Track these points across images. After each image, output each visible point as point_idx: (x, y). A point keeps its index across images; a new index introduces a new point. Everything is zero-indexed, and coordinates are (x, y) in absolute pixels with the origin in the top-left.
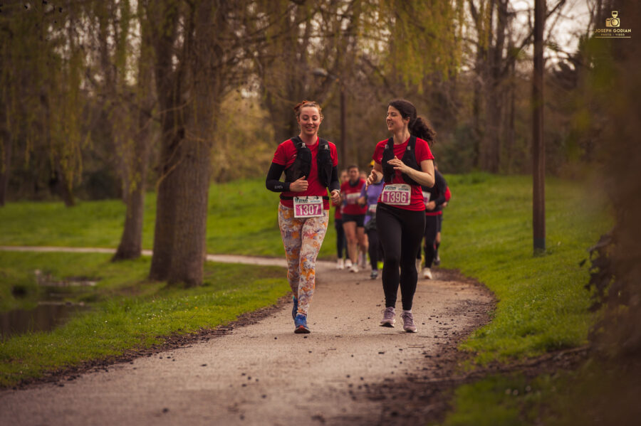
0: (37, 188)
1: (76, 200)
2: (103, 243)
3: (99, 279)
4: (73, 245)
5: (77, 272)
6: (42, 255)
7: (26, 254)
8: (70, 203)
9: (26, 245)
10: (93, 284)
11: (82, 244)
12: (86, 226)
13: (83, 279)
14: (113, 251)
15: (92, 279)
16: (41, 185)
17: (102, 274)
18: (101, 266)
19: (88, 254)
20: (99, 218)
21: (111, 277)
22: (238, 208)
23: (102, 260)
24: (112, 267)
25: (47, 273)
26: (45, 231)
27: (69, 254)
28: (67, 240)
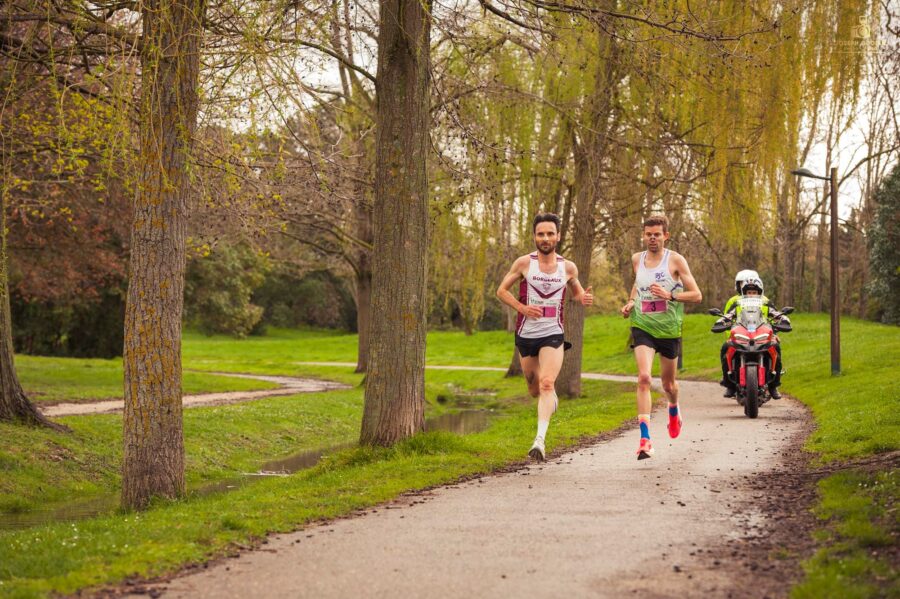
0: (443, 322)
1: (473, 331)
2: (495, 363)
3: (497, 391)
4: (474, 365)
5: (481, 386)
6: (451, 372)
7: (441, 371)
8: (469, 333)
9: (439, 365)
10: (492, 394)
11: (481, 364)
12: (481, 350)
13: (485, 390)
14: (506, 370)
15: (491, 391)
16: (445, 319)
17: (498, 387)
18: (497, 381)
19: (487, 371)
20: (491, 344)
21: (506, 389)
22: (594, 337)
23: (498, 377)
24: (505, 382)
25: (458, 386)
26: (452, 354)
27: (472, 371)
28: (469, 361)
